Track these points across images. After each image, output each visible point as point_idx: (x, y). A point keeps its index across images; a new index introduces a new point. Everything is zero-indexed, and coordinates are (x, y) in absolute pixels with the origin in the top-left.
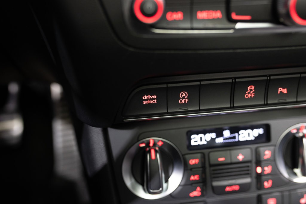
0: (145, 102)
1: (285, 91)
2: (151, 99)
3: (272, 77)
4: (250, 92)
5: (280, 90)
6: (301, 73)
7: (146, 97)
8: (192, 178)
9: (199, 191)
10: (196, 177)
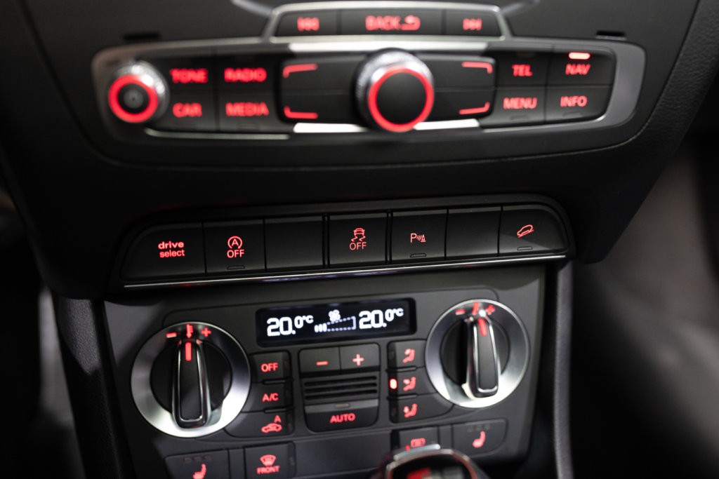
0: (163, 255)
1: (422, 239)
2: (173, 249)
3: (395, 214)
4: (359, 238)
5: (413, 236)
6: (448, 208)
7: (163, 245)
8: (266, 398)
9: (278, 423)
10: (273, 396)
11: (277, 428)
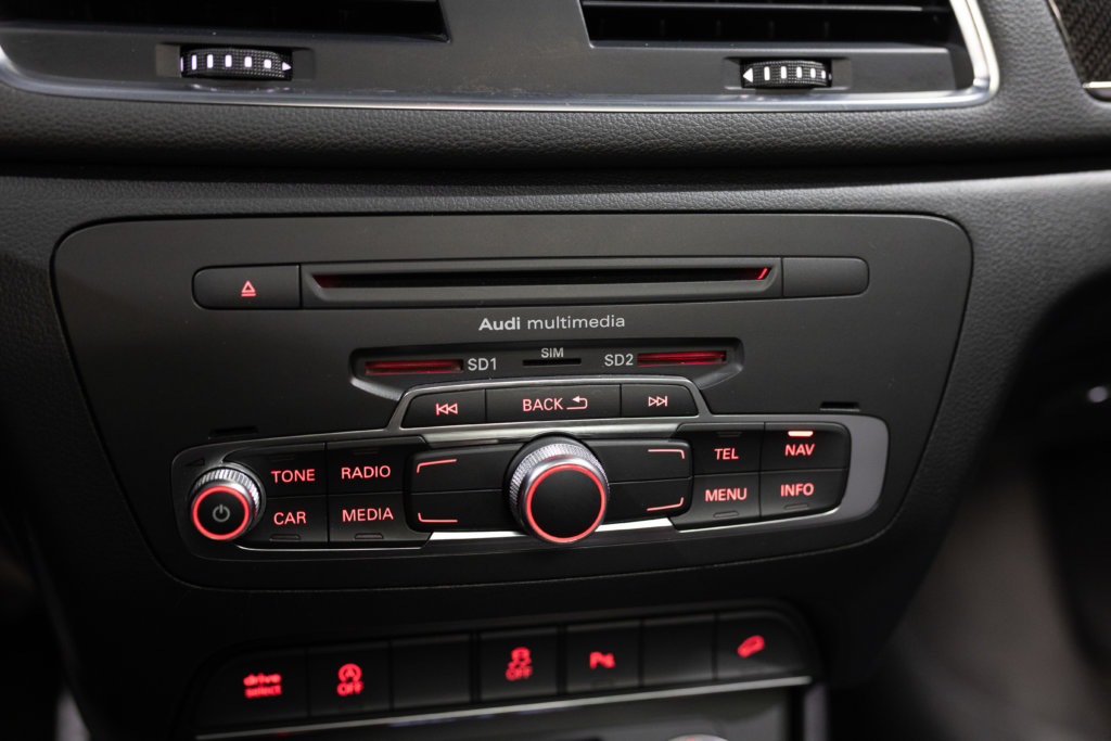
0: (251, 693)
1: (609, 661)
2: (265, 685)
3: (571, 629)
4: (520, 663)
5: (595, 658)
6: (642, 618)
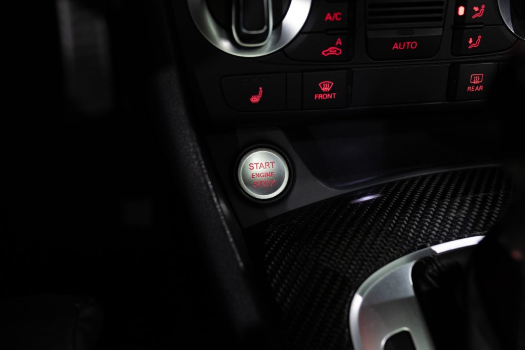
8: (328, 17)
9: (339, 46)
10: (336, 15)
11: (338, 52)
